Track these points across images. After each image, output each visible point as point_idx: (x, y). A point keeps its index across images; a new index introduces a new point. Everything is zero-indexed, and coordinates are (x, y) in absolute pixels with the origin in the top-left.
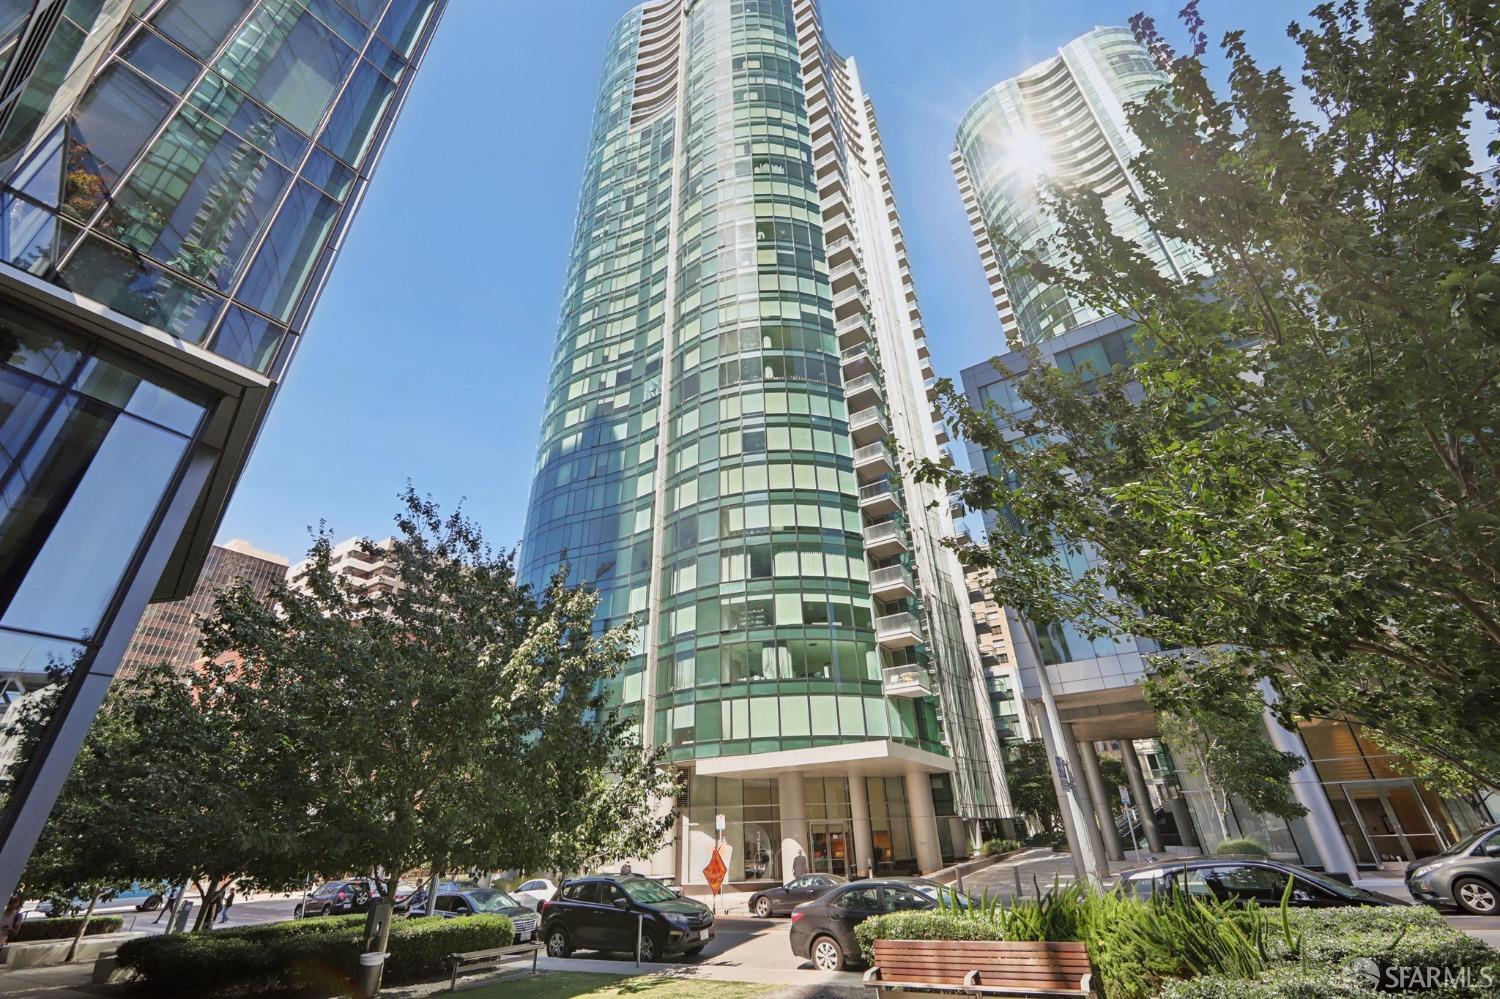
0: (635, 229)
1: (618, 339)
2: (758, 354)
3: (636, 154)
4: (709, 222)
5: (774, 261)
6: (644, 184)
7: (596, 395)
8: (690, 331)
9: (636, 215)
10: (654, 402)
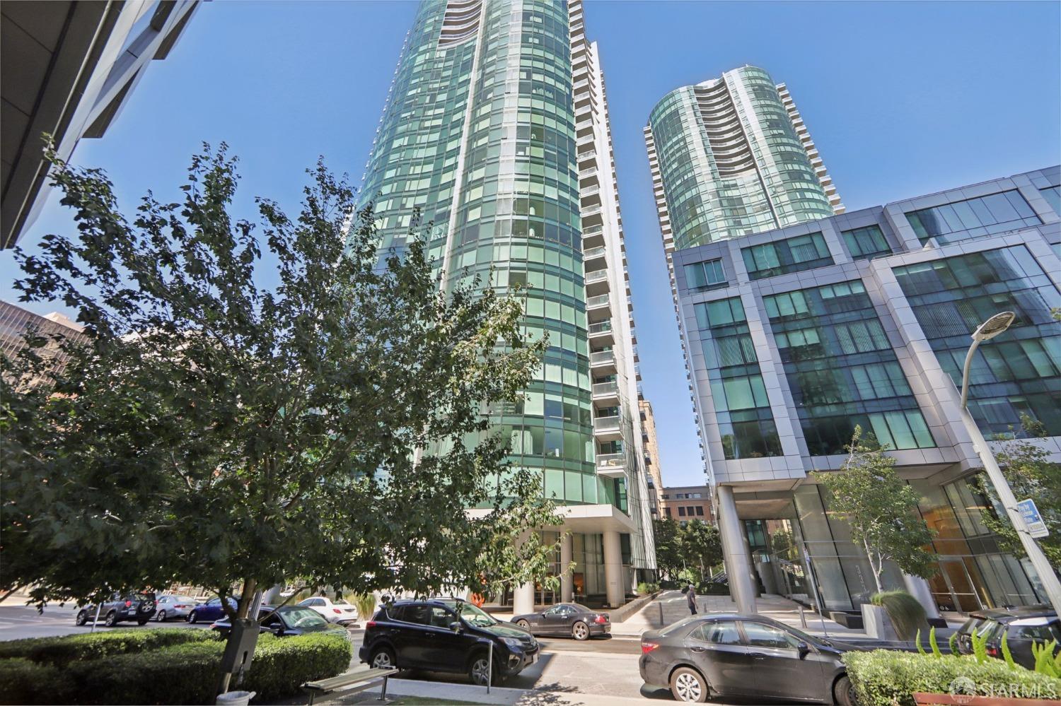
0: (435, 117)
1: (415, 193)
2: (526, 218)
3: (441, 65)
4: (496, 120)
5: (542, 156)
6: (446, 87)
7: (393, 231)
8: (476, 194)
9: (437, 107)
10: (441, 242)
